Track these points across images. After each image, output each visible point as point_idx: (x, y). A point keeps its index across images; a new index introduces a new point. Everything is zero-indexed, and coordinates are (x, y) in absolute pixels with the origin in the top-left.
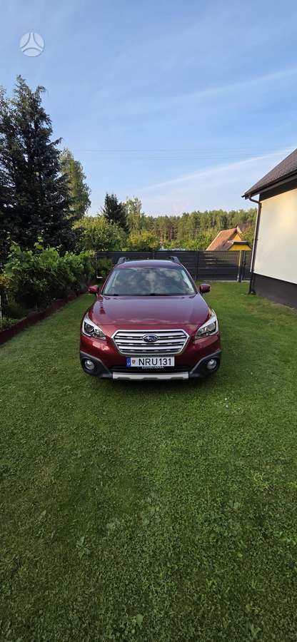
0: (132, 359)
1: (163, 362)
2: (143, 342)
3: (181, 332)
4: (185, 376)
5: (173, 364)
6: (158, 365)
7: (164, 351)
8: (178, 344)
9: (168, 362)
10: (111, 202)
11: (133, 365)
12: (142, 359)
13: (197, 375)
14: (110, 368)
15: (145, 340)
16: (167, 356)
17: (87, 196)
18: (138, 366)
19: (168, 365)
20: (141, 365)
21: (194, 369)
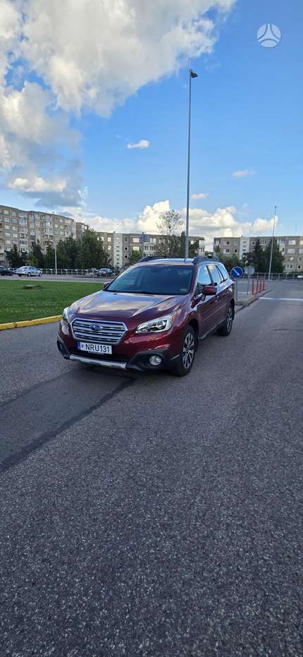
0: (81, 343)
1: (103, 349)
2: (90, 330)
3: (122, 325)
4: (123, 366)
5: (111, 353)
6: (100, 351)
7: (104, 340)
8: (118, 335)
9: (107, 349)
11: (82, 349)
12: (88, 344)
13: (133, 367)
14: (69, 350)
15: (93, 328)
16: (107, 344)
18: (85, 350)
19: (107, 352)
20: (88, 350)
21: (131, 360)
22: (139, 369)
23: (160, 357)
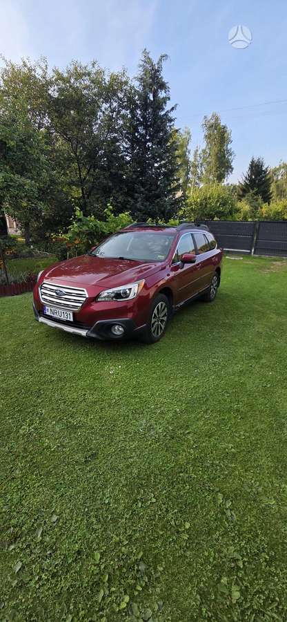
0: (47, 307)
1: (65, 315)
2: (54, 294)
3: (83, 291)
4: (84, 333)
5: (72, 320)
6: (62, 317)
7: (67, 306)
8: (78, 301)
9: (68, 315)
10: (256, 168)
11: (47, 313)
12: (52, 309)
13: (94, 335)
14: (38, 312)
15: (56, 293)
16: (68, 310)
17: (228, 162)
18: (50, 314)
19: (68, 319)
20: (52, 314)
21: (92, 328)
22: (100, 338)
23: (122, 327)
